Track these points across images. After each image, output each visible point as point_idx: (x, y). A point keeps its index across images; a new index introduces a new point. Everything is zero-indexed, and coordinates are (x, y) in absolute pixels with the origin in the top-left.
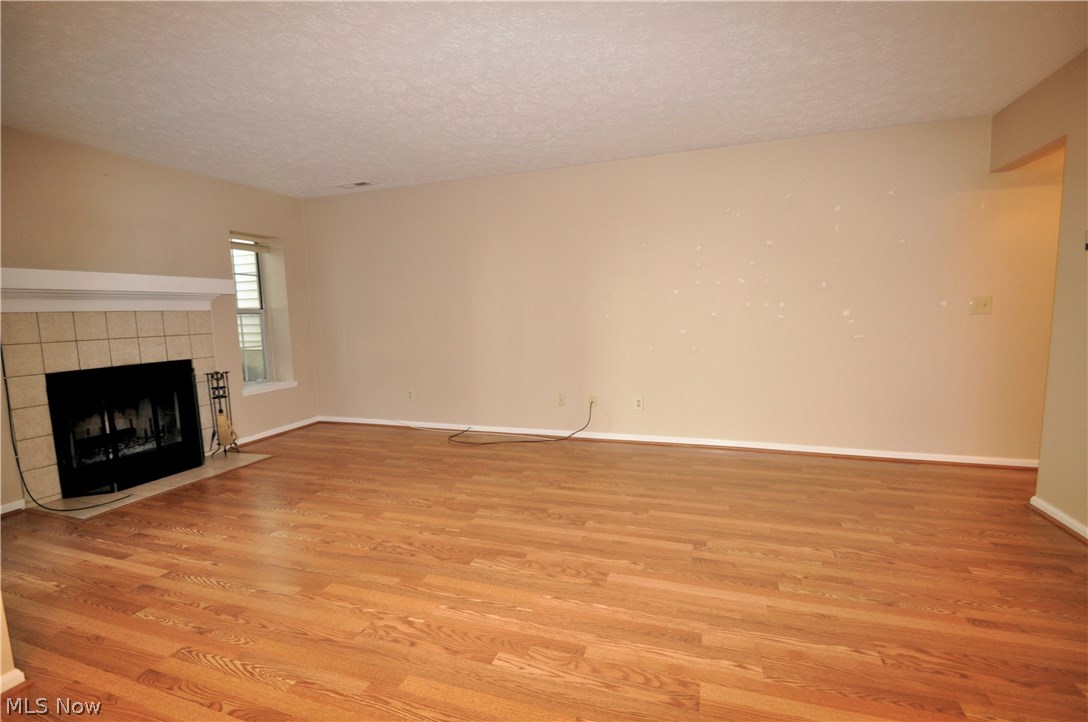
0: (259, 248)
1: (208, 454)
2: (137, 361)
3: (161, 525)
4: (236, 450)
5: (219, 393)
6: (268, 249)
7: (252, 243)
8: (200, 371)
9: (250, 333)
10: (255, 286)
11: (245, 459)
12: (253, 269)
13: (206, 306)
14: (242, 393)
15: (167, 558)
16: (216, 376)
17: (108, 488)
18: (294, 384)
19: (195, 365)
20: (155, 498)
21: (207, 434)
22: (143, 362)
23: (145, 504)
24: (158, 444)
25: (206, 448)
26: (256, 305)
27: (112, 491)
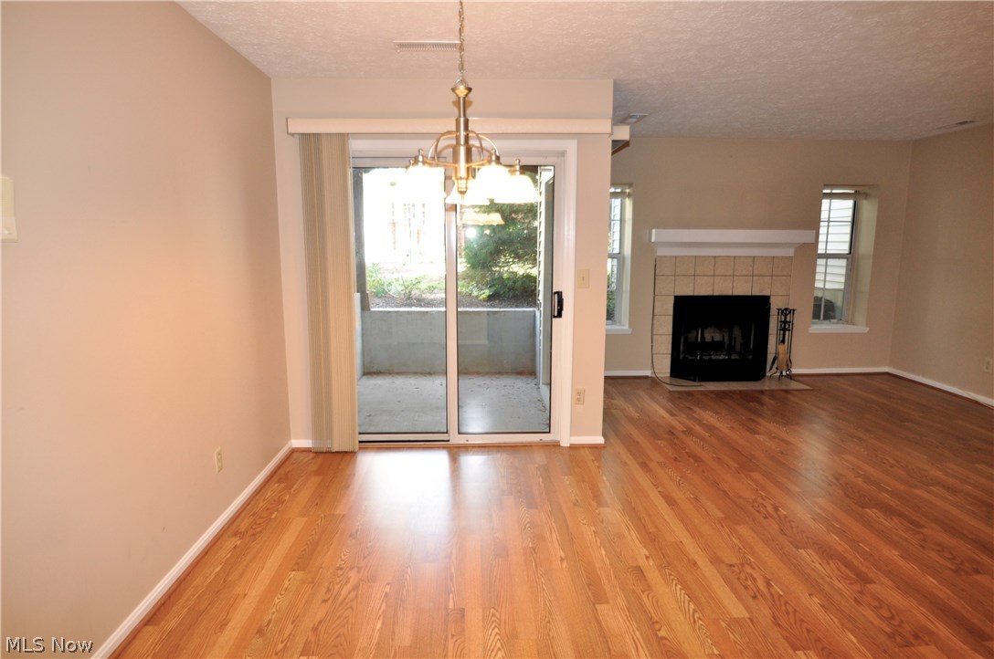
0: (857, 197)
1: (768, 374)
2: (730, 293)
3: (704, 407)
4: (790, 377)
5: (785, 327)
6: (866, 196)
7: (853, 192)
8: (776, 304)
9: (831, 278)
11: (795, 385)
12: (850, 219)
13: (790, 252)
14: (809, 330)
15: (690, 423)
16: (786, 312)
17: (692, 378)
18: (866, 330)
19: (772, 300)
20: (712, 392)
21: (770, 358)
22: (735, 295)
23: (705, 394)
24: (730, 357)
25: (768, 369)
26: (844, 248)
27: (694, 380)
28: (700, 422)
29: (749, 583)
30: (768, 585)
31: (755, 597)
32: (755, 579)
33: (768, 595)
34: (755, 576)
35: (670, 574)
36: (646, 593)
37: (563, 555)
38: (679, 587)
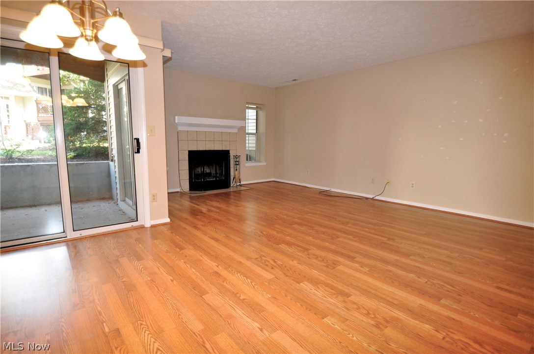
0: (258, 109)
1: (232, 185)
2: (213, 149)
3: (211, 200)
4: (241, 185)
5: (237, 163)
6: (261, 109)
7: (255, 107)
8: (232, 154)
9: (251, 143)
10: (255, 124)
11: (243, 188)
12: (255, 117)
13: (236, 131)
14: (245, 165)
15: (210, 208)
16: (236, 157)
18: (265, 164)
19: (230, 152)
20: (212, 194)
21: (232, 178)
22: (215, 149)
23: (209, 195)
24: (216, 179)
25: (231, 183)
26: (255, 132)
27: (202, 191)
28: (212, 206)
29: (267, 263)
30: (275, 262)
31: (272, 268)
32: (268, 261)
33: (277, 266)
34: (268, 260)
35: (232, 270)
36: (225, 282)
37: (172, 278)
38: (239, 274)
